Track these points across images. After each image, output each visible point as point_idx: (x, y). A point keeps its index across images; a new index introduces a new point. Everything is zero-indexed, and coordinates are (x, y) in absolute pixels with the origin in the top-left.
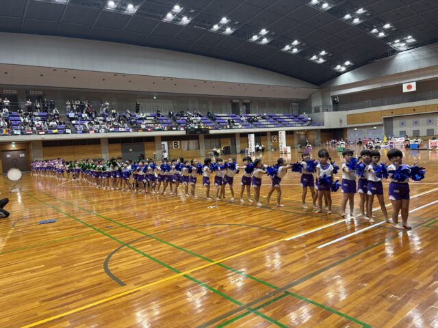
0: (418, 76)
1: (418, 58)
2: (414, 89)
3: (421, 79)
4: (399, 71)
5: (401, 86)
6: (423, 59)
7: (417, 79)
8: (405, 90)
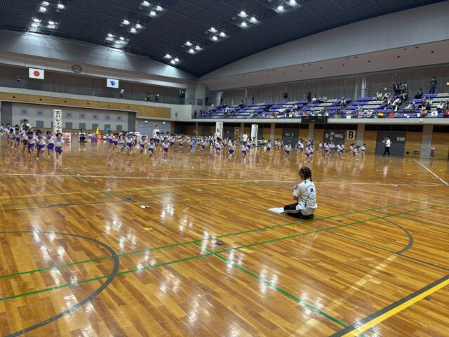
0: (47, 65)
1: (48, 46)
2: (42, 76)
3: (49, 68)
4: (26, 52)
5: (27, 70)
6: (55, 50)
7: (45, 68)
8: (32, 75)
